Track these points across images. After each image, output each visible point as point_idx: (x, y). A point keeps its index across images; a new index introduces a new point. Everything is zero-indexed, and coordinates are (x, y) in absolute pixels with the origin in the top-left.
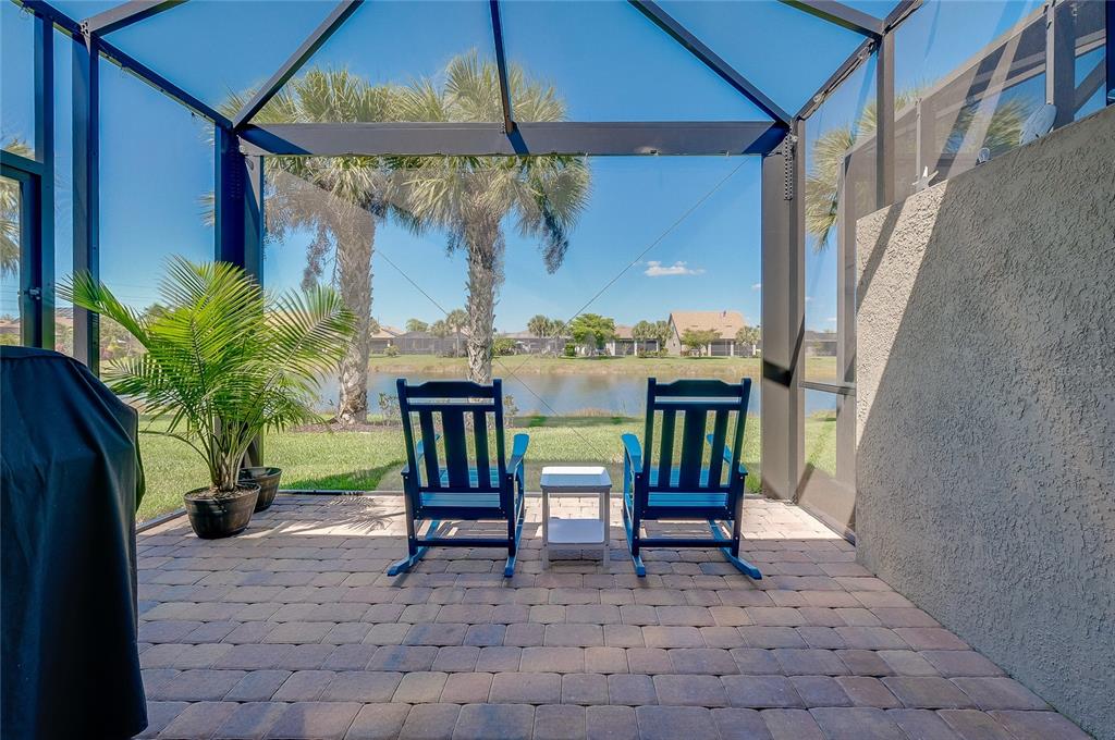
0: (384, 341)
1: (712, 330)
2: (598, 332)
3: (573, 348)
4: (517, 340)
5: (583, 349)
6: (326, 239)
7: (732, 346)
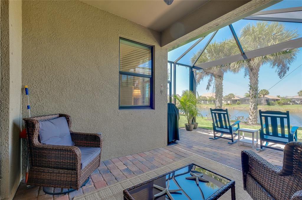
0: (236, 100)
4: (292, 99)
6: (212, 78)
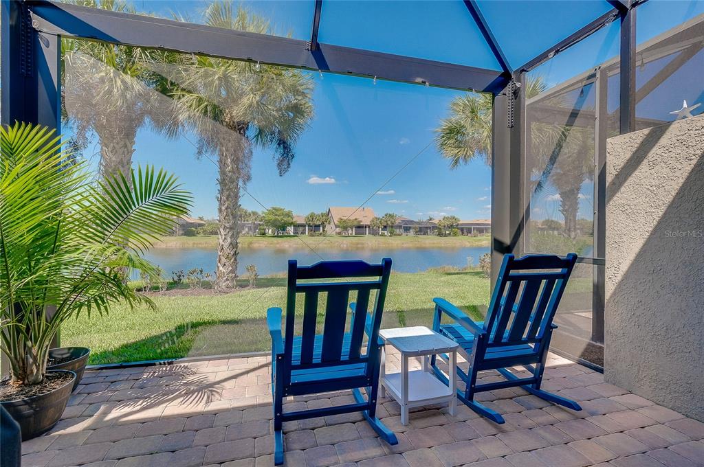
1: (356, 219)
2: (282, 219)
3: (265, 230)
5: (270, 230)
7: (367, 229)
